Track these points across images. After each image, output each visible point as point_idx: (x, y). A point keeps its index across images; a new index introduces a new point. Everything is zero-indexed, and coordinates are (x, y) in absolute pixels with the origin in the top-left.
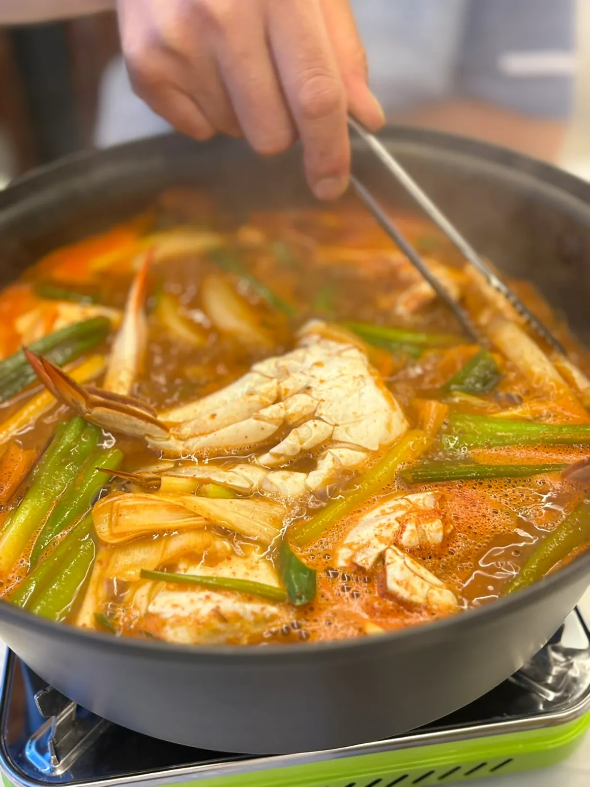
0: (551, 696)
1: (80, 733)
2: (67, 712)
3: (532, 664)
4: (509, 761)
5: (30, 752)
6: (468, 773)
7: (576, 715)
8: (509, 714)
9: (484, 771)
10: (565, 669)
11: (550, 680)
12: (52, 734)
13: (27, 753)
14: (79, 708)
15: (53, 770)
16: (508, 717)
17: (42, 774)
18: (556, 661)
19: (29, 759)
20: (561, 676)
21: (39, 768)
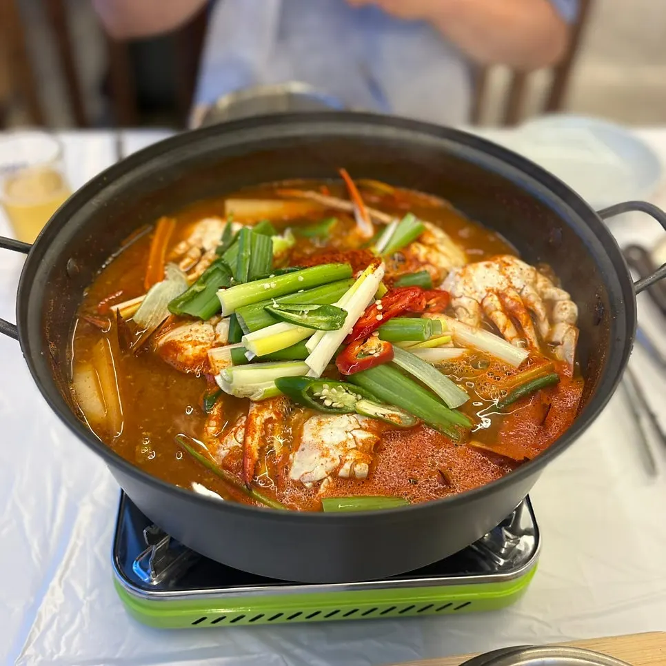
0: (502, 562)
1: (171, 558)
2: (163, 542)
3: (491, 539)
4: (469, 603)
5: (136, 567)
6: (438, 610)
7: (516, 576)
8: (470, 571)
9: (451, 609)
10: (514, 544)
11: (503, 551)
12: (152, 557)
13: (134, 568)
14: (172, 540)
15: (151, 581)
16: (469, 573)
17: (144, 583)
18: (507, 537)
19: (136, 572)
20: (510, 549)
21: (142, 578)
